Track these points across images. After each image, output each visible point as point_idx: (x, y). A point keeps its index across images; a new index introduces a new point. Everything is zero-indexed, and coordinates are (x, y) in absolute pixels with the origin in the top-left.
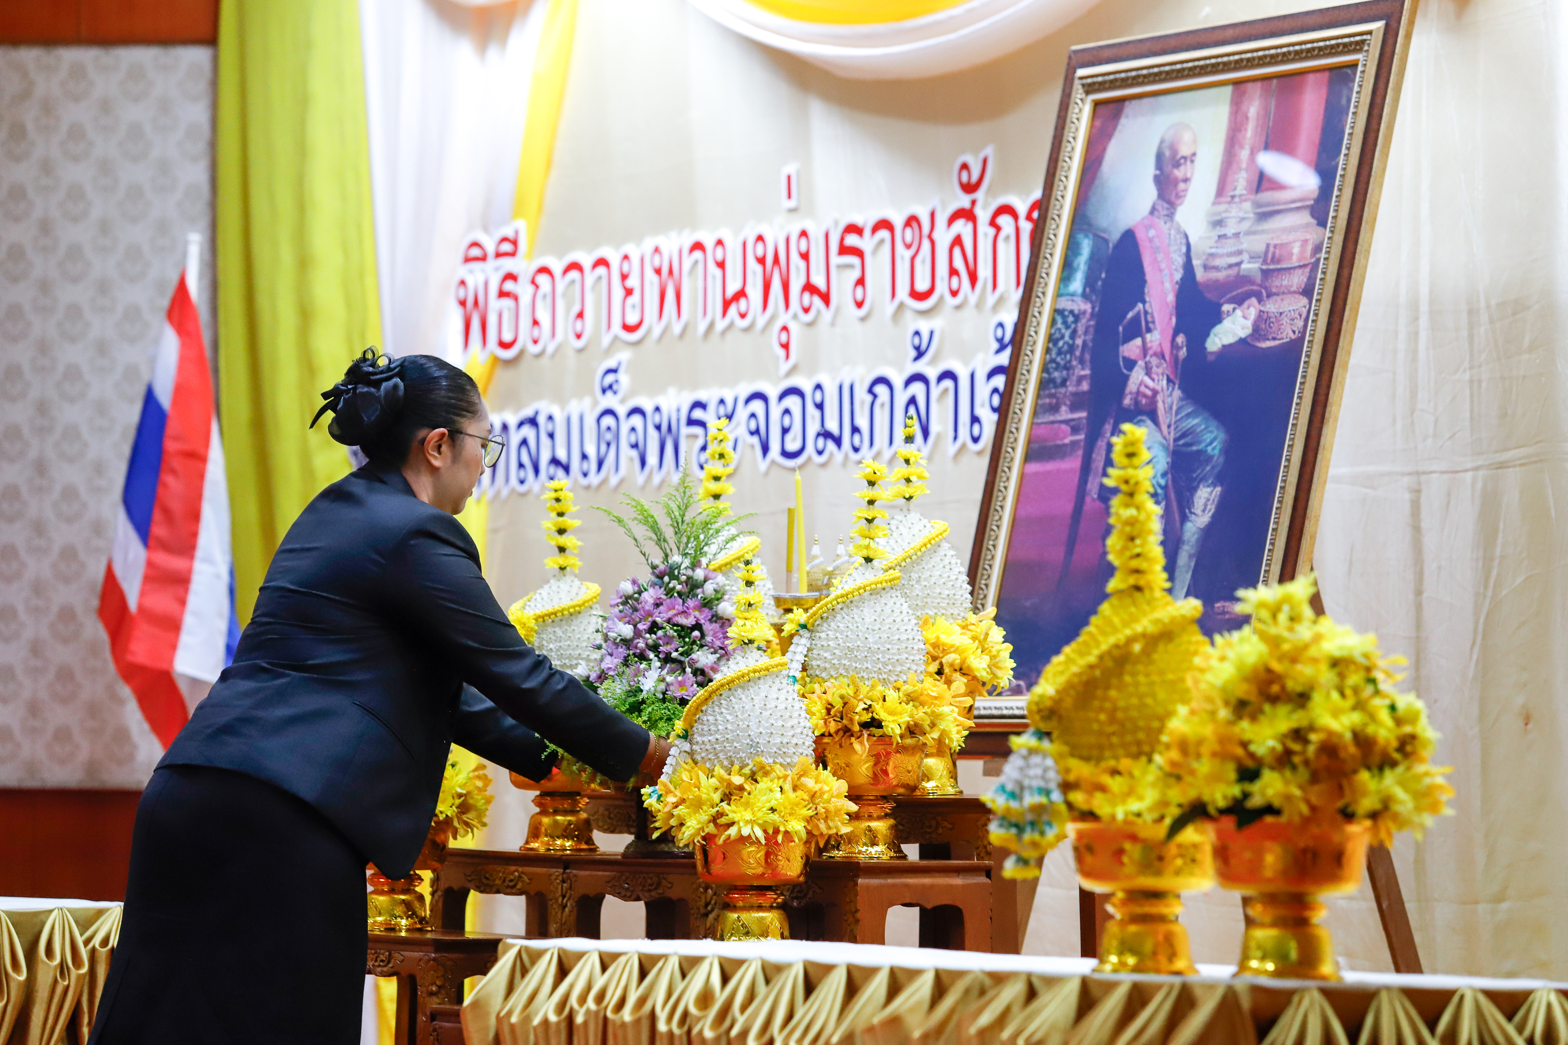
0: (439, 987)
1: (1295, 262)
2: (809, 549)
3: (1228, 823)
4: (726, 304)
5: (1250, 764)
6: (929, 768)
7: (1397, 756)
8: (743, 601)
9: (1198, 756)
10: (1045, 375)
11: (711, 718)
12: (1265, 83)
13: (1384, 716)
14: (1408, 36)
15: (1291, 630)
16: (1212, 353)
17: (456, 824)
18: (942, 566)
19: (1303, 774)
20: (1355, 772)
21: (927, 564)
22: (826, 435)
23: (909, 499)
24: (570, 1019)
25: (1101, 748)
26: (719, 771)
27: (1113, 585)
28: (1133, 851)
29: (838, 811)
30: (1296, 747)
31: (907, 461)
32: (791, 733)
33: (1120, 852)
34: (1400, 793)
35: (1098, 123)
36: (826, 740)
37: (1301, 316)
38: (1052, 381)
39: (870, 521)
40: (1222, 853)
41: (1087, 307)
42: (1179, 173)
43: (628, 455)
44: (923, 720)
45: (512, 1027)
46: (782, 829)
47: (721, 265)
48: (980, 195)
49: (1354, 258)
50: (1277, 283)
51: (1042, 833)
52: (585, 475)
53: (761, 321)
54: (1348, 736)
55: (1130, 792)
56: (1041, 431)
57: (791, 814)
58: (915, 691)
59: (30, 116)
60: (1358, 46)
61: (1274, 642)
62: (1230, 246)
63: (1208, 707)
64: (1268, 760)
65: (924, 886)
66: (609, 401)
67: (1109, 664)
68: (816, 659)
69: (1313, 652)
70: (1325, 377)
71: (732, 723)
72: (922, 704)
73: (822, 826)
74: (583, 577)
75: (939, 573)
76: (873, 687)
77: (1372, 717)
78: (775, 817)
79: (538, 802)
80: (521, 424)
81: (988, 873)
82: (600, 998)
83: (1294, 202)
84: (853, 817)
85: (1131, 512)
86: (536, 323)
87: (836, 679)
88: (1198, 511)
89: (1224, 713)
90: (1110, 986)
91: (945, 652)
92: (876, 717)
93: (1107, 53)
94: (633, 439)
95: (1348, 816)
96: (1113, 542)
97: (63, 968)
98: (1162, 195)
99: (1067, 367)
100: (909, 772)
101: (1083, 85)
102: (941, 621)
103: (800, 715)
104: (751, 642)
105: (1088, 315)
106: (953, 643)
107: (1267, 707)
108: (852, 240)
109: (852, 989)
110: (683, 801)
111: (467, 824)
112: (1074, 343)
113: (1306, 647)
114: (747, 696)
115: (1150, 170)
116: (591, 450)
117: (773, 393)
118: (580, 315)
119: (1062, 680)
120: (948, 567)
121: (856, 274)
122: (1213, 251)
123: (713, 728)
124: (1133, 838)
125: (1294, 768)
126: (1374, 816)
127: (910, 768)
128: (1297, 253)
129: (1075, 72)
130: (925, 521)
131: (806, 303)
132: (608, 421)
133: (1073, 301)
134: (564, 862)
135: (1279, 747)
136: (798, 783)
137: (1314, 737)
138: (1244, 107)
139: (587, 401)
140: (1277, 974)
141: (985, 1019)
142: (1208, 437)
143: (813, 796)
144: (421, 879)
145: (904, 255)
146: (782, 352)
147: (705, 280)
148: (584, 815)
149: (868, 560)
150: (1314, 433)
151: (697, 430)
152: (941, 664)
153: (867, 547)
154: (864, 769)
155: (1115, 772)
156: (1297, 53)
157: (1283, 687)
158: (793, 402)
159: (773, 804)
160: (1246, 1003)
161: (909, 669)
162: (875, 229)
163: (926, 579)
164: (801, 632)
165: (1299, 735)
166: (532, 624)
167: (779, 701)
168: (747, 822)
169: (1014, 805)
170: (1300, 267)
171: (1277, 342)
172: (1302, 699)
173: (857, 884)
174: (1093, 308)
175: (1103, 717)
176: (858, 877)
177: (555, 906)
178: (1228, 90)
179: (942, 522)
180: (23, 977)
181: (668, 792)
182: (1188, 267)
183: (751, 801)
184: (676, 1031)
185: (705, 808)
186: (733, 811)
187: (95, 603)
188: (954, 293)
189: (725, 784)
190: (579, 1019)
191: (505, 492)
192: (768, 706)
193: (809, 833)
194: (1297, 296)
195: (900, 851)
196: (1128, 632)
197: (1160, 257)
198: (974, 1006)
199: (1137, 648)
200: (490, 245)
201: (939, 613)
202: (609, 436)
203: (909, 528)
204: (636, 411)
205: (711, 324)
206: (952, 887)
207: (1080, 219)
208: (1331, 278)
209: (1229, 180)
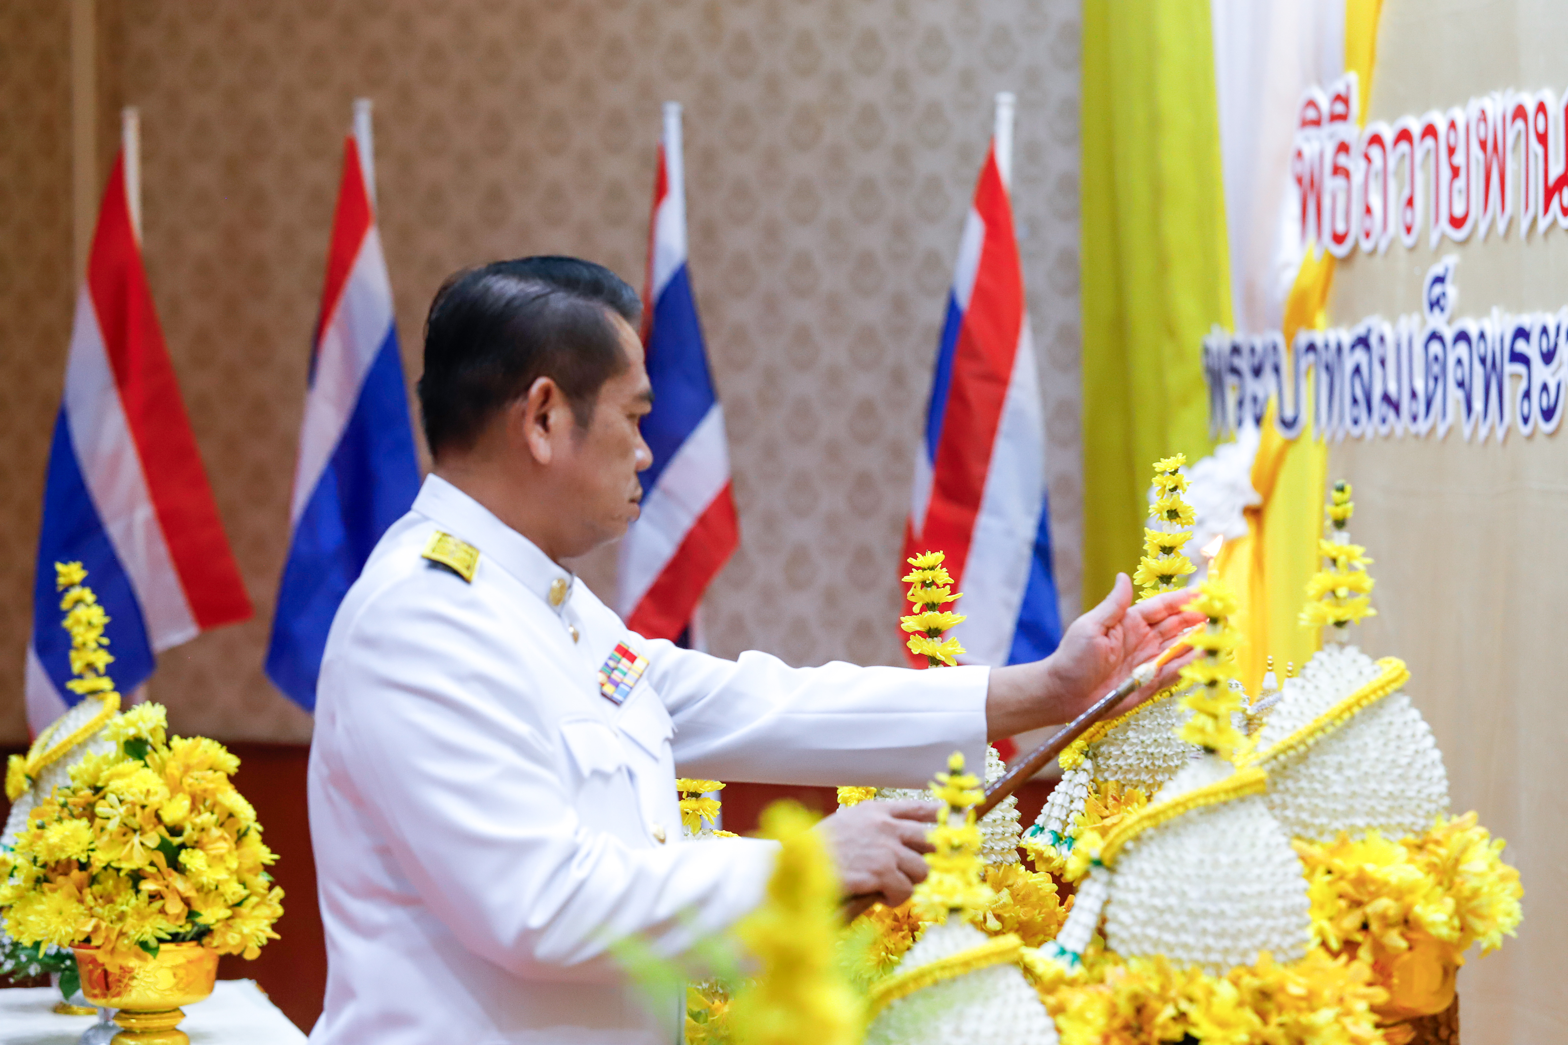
4: (1549, 194)
18: (1382, 742)
23: (1339, 624)
31: (1334, 561)
43: (1456, 395)
47: (1543, 139)
52: (1414, 418)
58: (1267, 985)
66: (1437, 321)
68: (1113, 922)
75: (1376, 754)
80: (1353, 347)
86: (1368, 210)
87: (1138, 960)
91: (1374, 895)
92: (1193, 1032)
94: (1459, 376)
102: (1375, 838)
104: (954, 910)
106: (1389, 878)
114: (931, 1011)
116: (1420, 385)
120: (1392, 745)
130: (1364, 661)
132: (1435, 348)
139: (1416, 318)
147: (1528, 159)
151: (1520, 368)
152: (1366, 913)
161: (1264, 943)
163: (1351, 766)
179: (1397, 662)
191: (1340, 435)
200: (1325, 104)
201: (1375, 823)
202: (1436, 369)
203: (1333, 677)
204: (1462, 336)
205: (1534, 222)
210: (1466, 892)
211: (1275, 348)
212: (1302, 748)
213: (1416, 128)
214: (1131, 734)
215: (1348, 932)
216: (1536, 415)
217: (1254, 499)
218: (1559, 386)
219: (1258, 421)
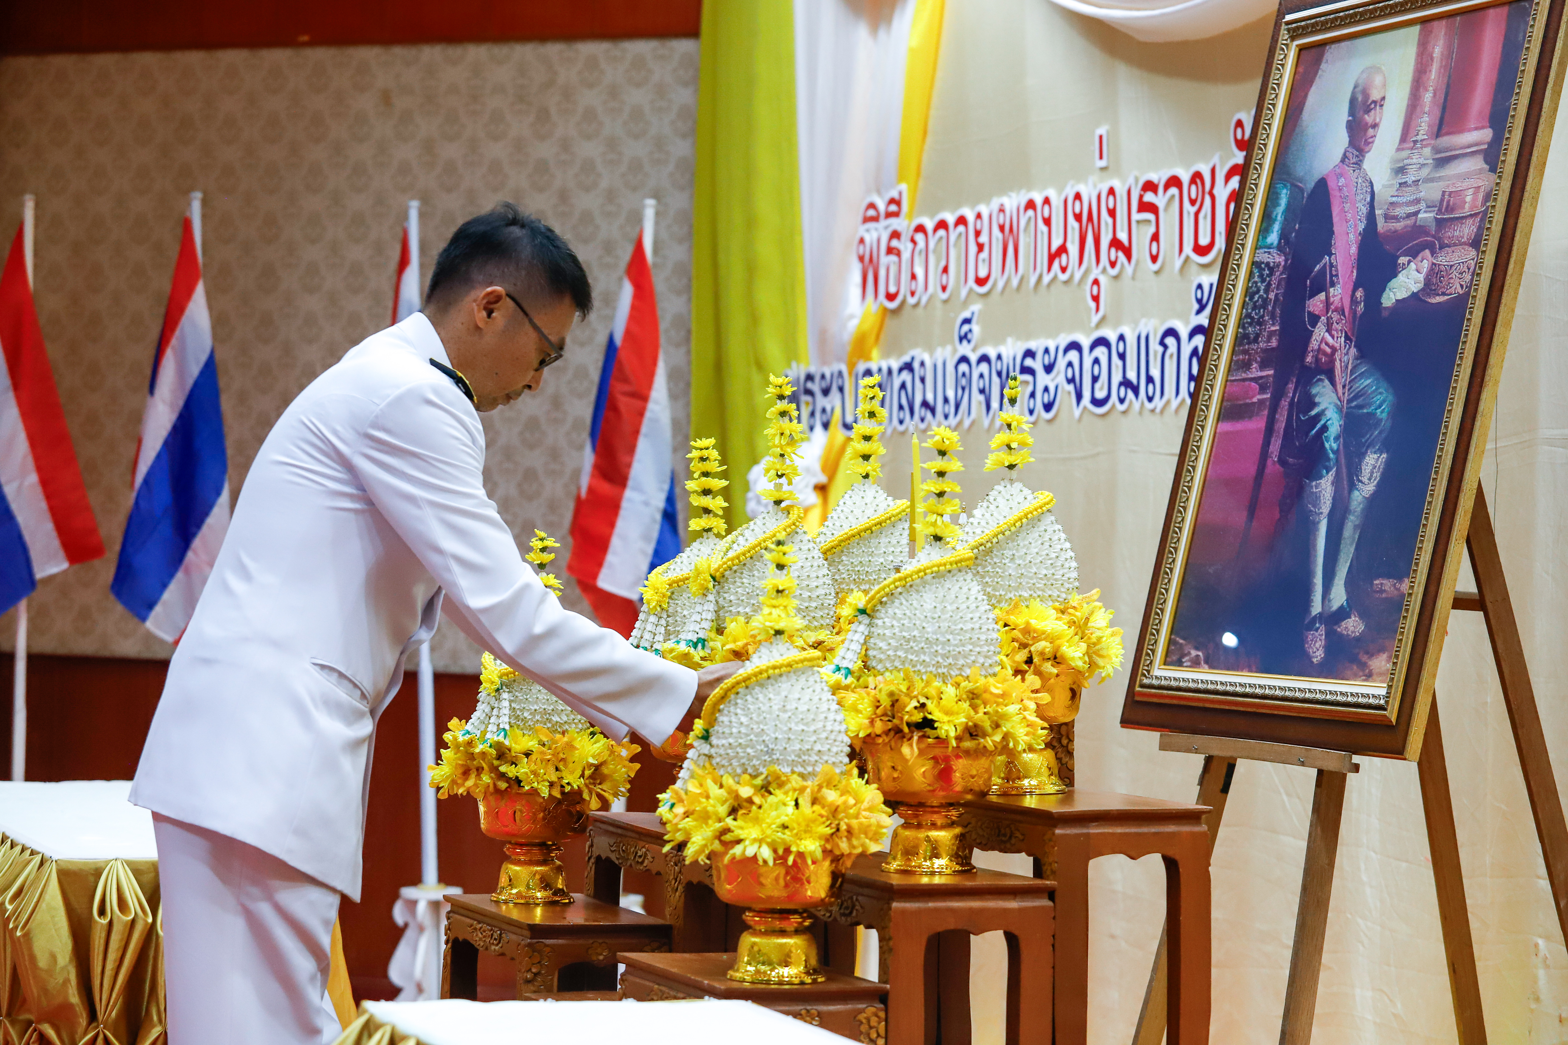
0: (536, 974)
1: (1467, 210)
4: (1052, 258)
8: (770, 587)
10: (1240, 330)
11: (725, 719)
12: (1450, 20)
16: (1385, 308)
17: (586, 796)
18: (1040, 542)
21: (1024, 539)
22: (1126, 383)
23: (1011, 467)
26: (728, 781)
31: (1009, 426)
32: (814, 738)
35: (1301, 70)
36: (877, 741)
37: (1469, 269)
38: (1246, 336)
39: (941, 494)
41: (1280, 259)
42: (1369, 119)
43: (978, 399)
44: (983, 722)
46: (794, 849)
47: (1047, 222)
49: (1520, 206)
50: (1448, 233)
52: (946, 417)
53: (1078, 276)
56: (1235, 388)
57: (806, 832)
58: (977, 688)
59: (553, 101)
62: (1408, 195)
65: (971, 910)
66: (965, 349)
68: (874, 649)
70: (1487, 336)
71: (747, 726)
72: (984, 703)
73: (844, 846)
75: (1036, 550)
76: (928, 683)
78: (787, 836)
80: (901, 370)
81: (1051, 894)
83: (1469, 146)
86: (914, 277)
87: (891, 672)
88: (1365, 480)
91: (1036, 639)
92: (930, 717)
94: (981, 386)
98: (1352, 143)
99: (1260, 323)
100: (973, 777)
101: (1288, 30)
102: (1036, 604)
103: (826, 718)
104: (779, 633)
105: (1281, 268)
106: (1045, 629)
108: (1149, 197)
110: (691, 812)
112: (1267, 297)
114: (766, 696)
115: (1343, 116)
116: (951, 394)
117: (1086, 343)
120: (1047, 545)
121: (1152, 229)
122: (1394, 199)
123: (727, 731)
127: (974, 772)
128: (1470, 202)
129: (1284, 18)
130: (1027, 492)
131: (1113, 258)
132: (963, 367)
133: (1269, 253)
136: (819, 795)
138: (1430, 48)
139: (949, 348)
142: (1378, 399)
145: (1189, 212)
146: (1093, 305)
147: (1036, 236)
149: (937, 538)
150: (1473, 397)
151: (1028, 378)
152: (1030, 651)
154: (920, 773)
158: (1101, 352)
159: (784, 819)
161: (974, 662)
162: (1167, 185)
163: (1020, 558)
164: (860, 618)
167: (801, 701)
168: (755, 840)
170: (1471, 216)
171: (1446, 297)
173: (890, 909)
174: (1286, 261)
176: (893, 900)
177: (669, 889)
178: (1416, 29)
179: (1046, 493)
181: (681, 801)
182: (1371, 217)
183: (760, 816)
185: (710, 822)
186: (740, 827)
189: (733, 795)
191: (889, 431)
192: (788, 707)
193: (827, 853)
194: (1466, 247)
195: (969, 862)
197: (1347, 206)
200: (882, 206)
201: (1035, 595)
202: (964, 382)
203: (1008, 500)
204: (984, 358)
205: (1040, 278)
206: (1005, 911)
207: (1280, 170)
208: (1496, 228)
209: (1413, 124)
210: (1094, 640)
211: (840, 374)
212: (989, 545)
213: (951, 219)
214: (844, 558)
215: (1018, 663)
216: (1039, 407)
217: (822, 479)
218: (1057, 388)
219: (826, 426)
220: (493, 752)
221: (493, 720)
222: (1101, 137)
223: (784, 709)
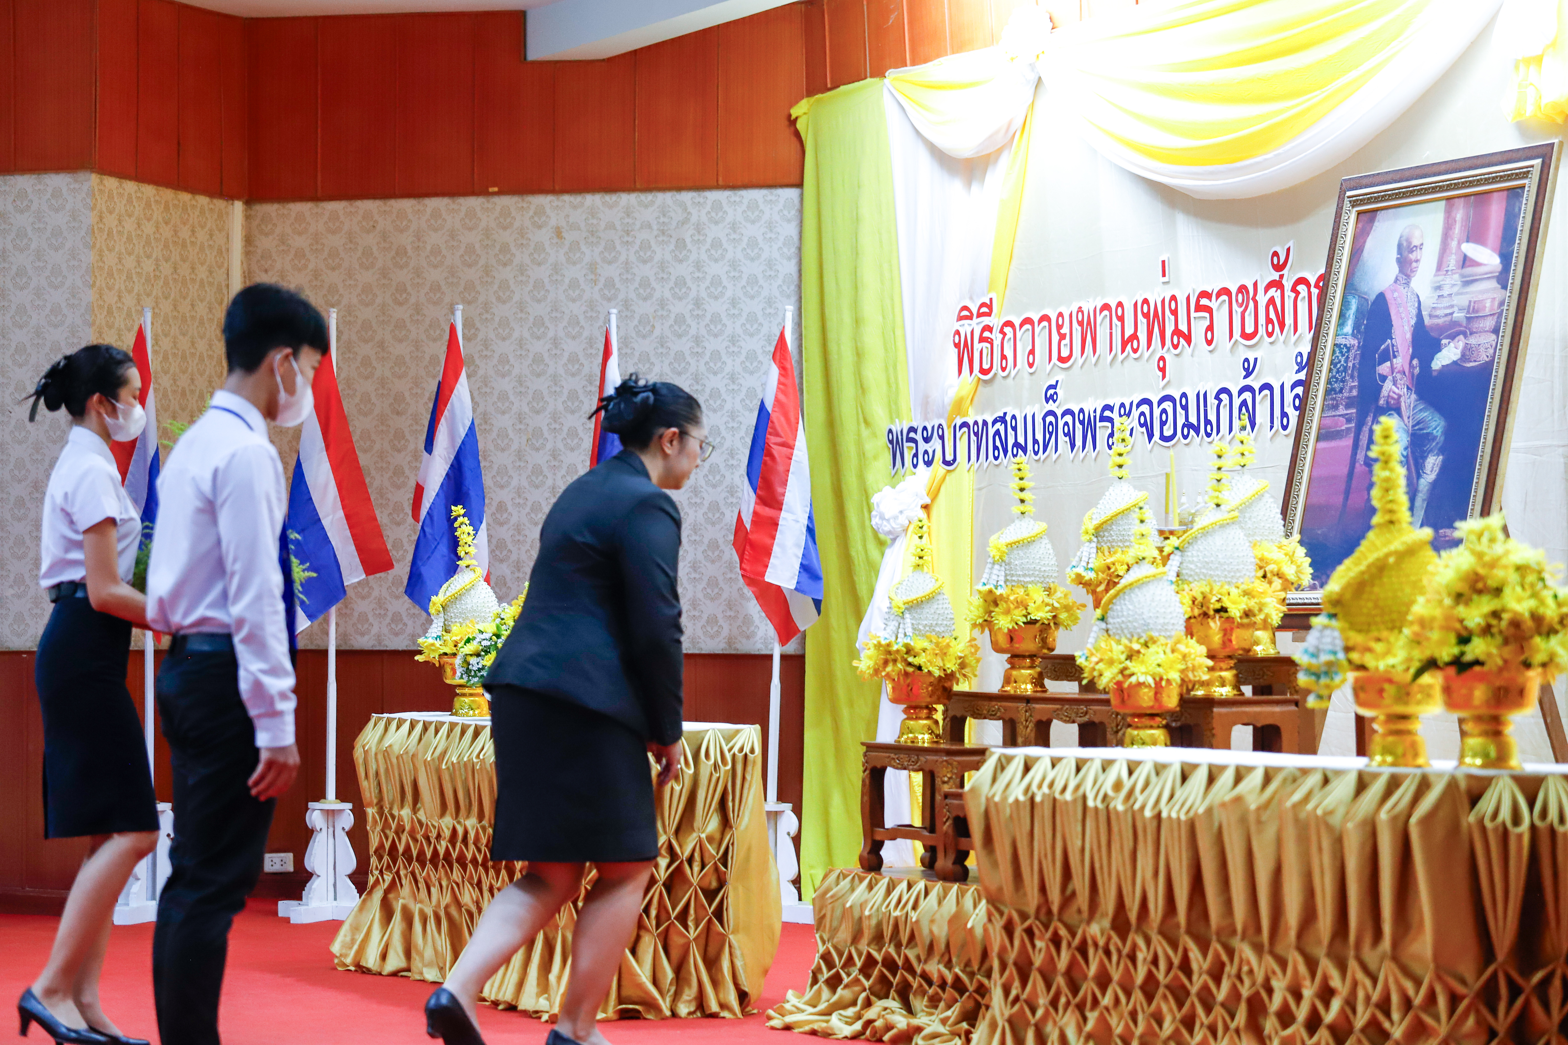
0: (950, 778)
1: (1487, 312)
2: (1179, 499)
3: (1452, 671)
4: (1125, 343)
5: (1464, 633)
6: (1258, 638)
7: (1558, 627)
9: (1432, 629)
10: (1329, 386)
11: (1119, 608)
12: (1466, 198)
13: (1550, 602)
14: (1557, 168)
15: (1489, 547)
18: (1265, 508)
19: (1499, 640)
20: (1531, 637)
21: (1255, 507)
22: (1188, 425)
23: (1243, 466)
24: (1032, 799)
25: (1369, 624)
27: (1376, 520)
28: (1390, 690)
29: (1200, 666)
30: (1494, 622)
31: (1242, 442)
32: (1170, 616)
33: (1381, 691)
34: (1560, 650)
35: (1360, 225)
36: (1192, 621)
37: (1492, 346)
38: (1333, 389)
39: (1219, 481)
40: (1447, 690)
41: (1356, 342)
42: (1412, 256)
43: (1063, 440)
44: (1254, 607)
45: (996, 804)
46: (1165, 677)
47: (1121, 319)
48: (1285, 272)
49: (1525, 309)
50: (1475, 325)
51: (1332, 679)
52: (1036, 453)
53: (1147, 354)
54: (1527, 615)
55: (1388, 652)
56: (1328, 422)
57: (1170, 668)
58: (1248, 589)
59: (688, 234)
60: (1525, 175)
61: (1480, 556)
62: (1445, 302)
63: (1438, 597)
64: (1477, 630)
65: (1255, 712)
67: (1374, 570)
68: (1185, 569)
69: (1504, 561)
70: (1508, 385)
71: (1132, 610)
72: (1253, 597)
73: (1191, 675)
74: (1036, 518)
75: (1263, 513)
76: (1222, 587)
77: (1542, 602)
78: (1160, 670)
79: (1009, 661)
80: (995, 422)
81: (1296, 704)
82: (1051, 785)
83: (1485, 274)
84: (1211, 669)
85: (1386, 474)
86: (1004, 357)
87: (1198, 581)
88: (1428, 472)
89: (1448, 601)
90: (1375, 776)
91: (1268, 564)
92: (1224, 606)
93: (1364, 181)
94: (1066, 431)
95: (1527, 665)
96: (1375, 493)
97: (716, 766)
98: (1401, 271)
99: (1343, 381)
100: (1245, 640)
101: (1350, 202)
102: (1264, 544)
104: (1143, 559)
106: (1273, 558)
107: (1475, 597)
108: (1204, 302)
109: (1211, 779)
110: (1101, 660)
111: (964, 675)
112: (1347, 365)
113: (1499, 559)
115: (1394, 255)
116: (1039, 437)
117: (1155, 399)
118: (1032, 352)
119: (1344, 581)
120: (1268, 509)
121: (1208, 323)
122: (1435, 305)
123: (1120, 614)
124: (1390, 681)
125: (1492, 635)
126: (1544, 665)
127: (1246, 638)
128: (1489, 307)
129: (1345, 193)
130: (1254, 480)
131: (1176, 343)
132: (1050, 419)
133: (1346, 338)
134: (1028, 700)
135: (1483, 623)
136: (1175, 648)
137: (1506, 616)
138: (1453, 214)
139: (1037, 406)
140: (1484, 766)
141: (1297, 797)
142: (1434, 424)
143: (1184, 657)
144: (936, 710)
145: (1237, 310)
146: (1160, 374)
147: (1111, 328)
148: (1038, 669)
149: (1218, 505)
150: (1501, 420)
151: (1107, 424)
152: (1265, 571)
153: (1217, 497)
154: (1217, 639)
155: (1378, 640)
156: (1486, 179)
157: (1485, 584)
158: (1168, 405)
159: (1159, 661)
160: (1463, 785)
161: (1245, 575)
162: (1219, 295)
163: (1255, 518)
164: (1176, 552)
165: (1496, 614)
166: (1004, 549)
167: (1162, 596)
168: (1143, 673)
169: (1314, 661)
170: (1491, 315)
171: (1477, 363)
172: (1498, 591)
173: (1213, 712)
175: (1370, 605)
176: (1213, 707)
177: (1021, 727)
178: (1443, 203)
179: (1264, 481)
180: (691, 771)
181: (1092, 654)
182: (1419, 316)
183: (1145, 660)
184: (1100, 806)
185: (1115, 664)
186: (1133, 666)
187: (731, 537)
188: (1270, 335)
189: (1128, 649)
190: (1038, 799)
191: (985, 465)
192: (1155, 600)
193: (1183, 680)
194: (1489, 334)
195: (1239, 690)
196: (1385, 550)
197: (1401, 310)
198: (1289, 788)
199: (1391, 560)
200: (974, 308)
202: (1051, 428)
203: (1243, 485)
204: (1068, 412)
205: (1115, 357)
206: (1273, 713)
207: (1349, 286)
208: (1511, 322)
209: (1445, 260)
211: (940, 426)
213: (1035, 317)
217: (927, 501)
218: (1132, 429)
219: (929, 463)
220: (904, 650)
221: (901, 630)
222: (1163, 262)
223: (1153, 600)
